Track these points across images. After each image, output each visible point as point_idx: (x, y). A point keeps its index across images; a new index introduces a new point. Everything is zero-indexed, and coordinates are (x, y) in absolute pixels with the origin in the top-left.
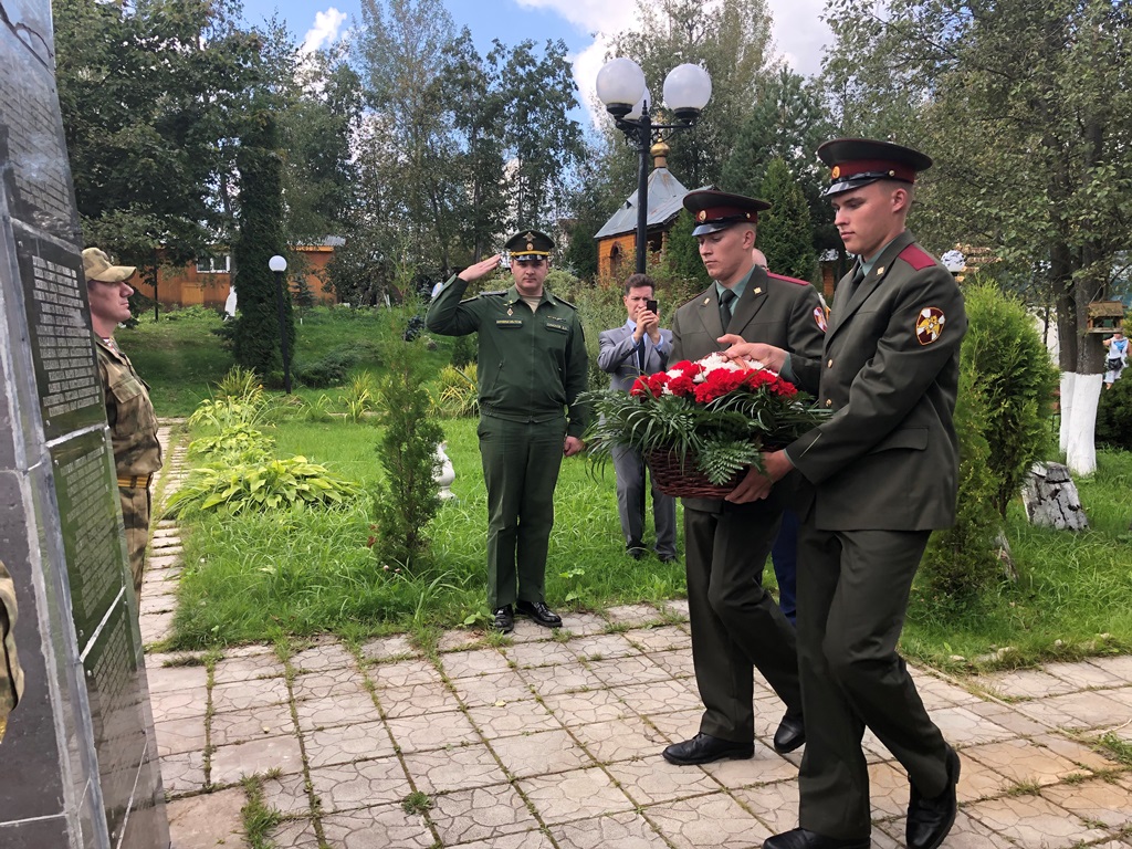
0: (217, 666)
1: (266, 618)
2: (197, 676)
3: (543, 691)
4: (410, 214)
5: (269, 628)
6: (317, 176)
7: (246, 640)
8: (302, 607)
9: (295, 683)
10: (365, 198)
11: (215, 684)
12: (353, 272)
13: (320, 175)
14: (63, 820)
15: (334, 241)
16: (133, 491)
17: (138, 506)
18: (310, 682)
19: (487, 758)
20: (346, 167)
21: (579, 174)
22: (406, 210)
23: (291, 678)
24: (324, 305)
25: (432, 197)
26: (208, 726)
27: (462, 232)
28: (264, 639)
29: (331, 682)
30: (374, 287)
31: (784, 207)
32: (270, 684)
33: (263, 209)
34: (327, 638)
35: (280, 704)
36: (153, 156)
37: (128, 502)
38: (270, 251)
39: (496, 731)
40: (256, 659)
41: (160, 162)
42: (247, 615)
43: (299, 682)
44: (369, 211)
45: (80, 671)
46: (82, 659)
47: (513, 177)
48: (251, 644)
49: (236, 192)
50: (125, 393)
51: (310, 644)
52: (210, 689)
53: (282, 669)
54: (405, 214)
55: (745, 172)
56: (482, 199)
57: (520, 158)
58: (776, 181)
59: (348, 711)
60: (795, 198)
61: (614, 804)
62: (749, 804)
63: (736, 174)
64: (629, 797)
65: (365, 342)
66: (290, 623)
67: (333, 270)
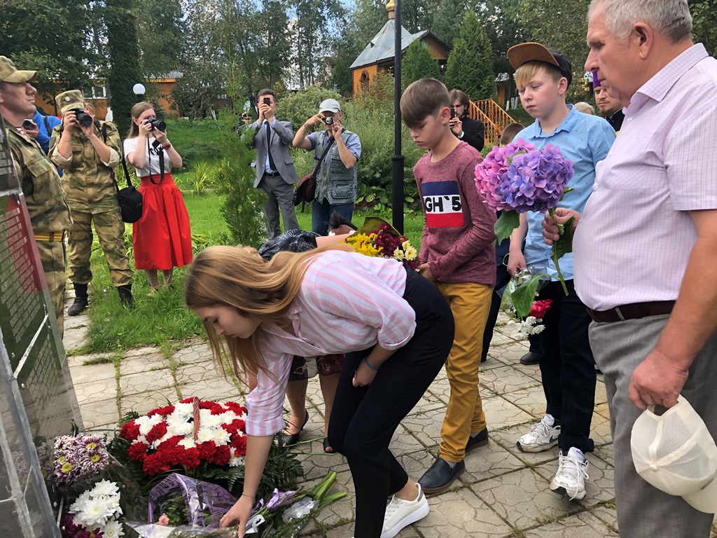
0: (121, 363)
1: (153, 328)
2: (108, 371)
4: (226, 55)
5: (156, 335)
6: (161, 30)
7: (140, 344)
8: (178, 320)
9: (177, 372)
10: (194, 45)
11: (121, 376)
12: (190, 95)
13: (163, 28)
14: (12, 503)
15: (176, 74)
16: (52, 244)
17: (57, 255)
18: (188, 371)
20: (180, 23)
21: (337, 25)
22: (222, 52)
23: (174, 369)
24: (171, 119)
25: (240, 43)
26: (119, 405)
27: (261, 66)
28: (153, 343)
29: (203, 370)
30: (204, 105)
31: (475, 44)
32: (160, 374)
33: (126, 52)
34: (197, 340)
35: (169, 387)
36: (46, 13)
37: (48, 251)
38: (133, 81)
40: (148, 357)
41: (50, 18)
42: (139, 326)
43: (180, 372)
44: (197, 54)
45: (15, 385)
46: (16, 375)
47: (294, 27)
48: (144, 346)
49: (106, 41)
50: (37, 169)
51: (185, 344)
52: (118, 379)
53: (167, 363)
54: (222, 55)
55: (449, 20)
56: (273, 43)
57: (298, 14)
58: (470, 26)
59: (216, 390)
60: (482, 38)
61: (410, 447)
62: (501, 442)
63: (443, 21)
64: (419, 441)
65: (201, 143)
66: (170, 330)
67: (175, 94)
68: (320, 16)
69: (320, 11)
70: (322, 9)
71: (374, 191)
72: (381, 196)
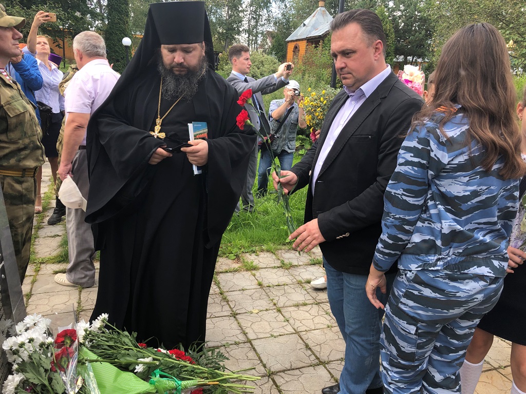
3: (280, 304)
16: (23, 179)
17: (26, 189)
19: (251, 354)
21: (279, 7)
27: (219, 33)
33: (119, 12)
37: (18, 186)
38: (123, 35)
39: (255, 333)
47: (247, 6)
49: (106, 3)
50: (13, 110)
52: (80, 291)
60: (388, 28)
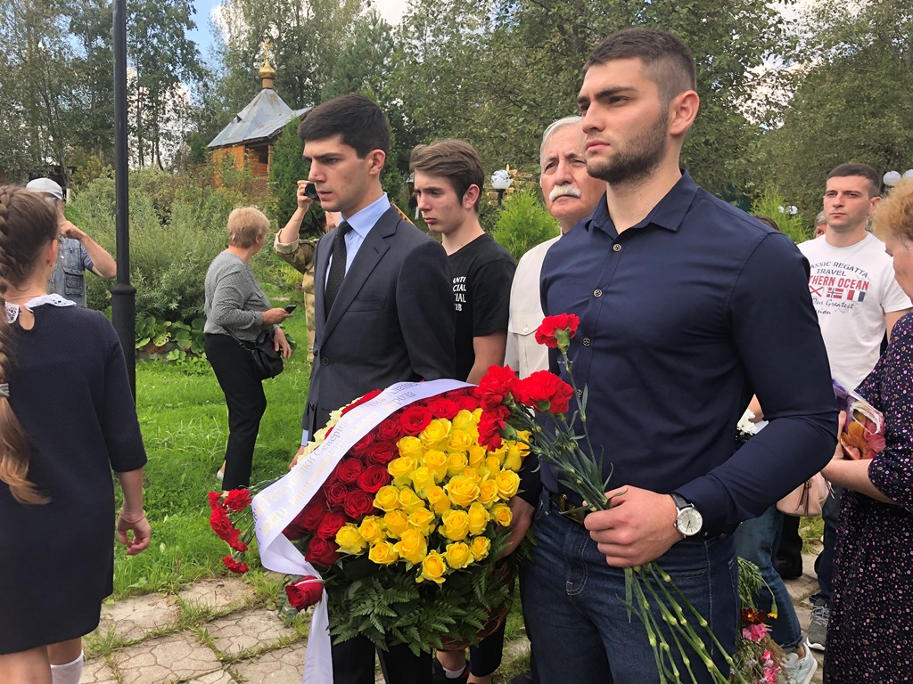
21: (198, 91)
47: (132, 85)
57: (138, 69)
68: (170, 75)
69: (171, 68)
70: (174, 65)
71: (169, 329)
72: (181, 338)
